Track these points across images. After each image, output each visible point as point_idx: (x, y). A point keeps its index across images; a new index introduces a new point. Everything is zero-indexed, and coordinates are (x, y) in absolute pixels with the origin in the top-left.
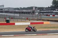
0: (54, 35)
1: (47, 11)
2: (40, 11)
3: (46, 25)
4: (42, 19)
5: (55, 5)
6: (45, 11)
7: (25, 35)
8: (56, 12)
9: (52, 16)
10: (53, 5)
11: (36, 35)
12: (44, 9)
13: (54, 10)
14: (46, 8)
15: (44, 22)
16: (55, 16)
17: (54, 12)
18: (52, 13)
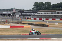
0: (35, 39)
1: (29, 14)
2: (21, 14)
3: (27, 28)
4: (23, 22)
5: (37, 8)
6: (26, 14)
7: (4, 39)
9: (33, 19)
10: (35, 7)
11: (15, 39)
12: (25, 12)
14: (27, 10)
15: (25, 26)
17: (35, 15)
18: (34, 16)
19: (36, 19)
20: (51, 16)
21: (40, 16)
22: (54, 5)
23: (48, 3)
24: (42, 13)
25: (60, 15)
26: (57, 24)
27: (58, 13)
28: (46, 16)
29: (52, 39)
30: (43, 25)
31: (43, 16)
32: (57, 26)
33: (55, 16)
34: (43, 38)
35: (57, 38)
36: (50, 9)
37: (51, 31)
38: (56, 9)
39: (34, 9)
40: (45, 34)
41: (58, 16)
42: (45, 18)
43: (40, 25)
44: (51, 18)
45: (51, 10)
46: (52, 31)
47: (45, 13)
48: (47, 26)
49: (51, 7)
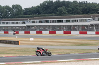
8: (1, 27)
20: (22, 27)
21: (5, 27)
22: (26, 9)
23: (17, 7)
24: (7, 23)
25: (37, 26)
26: (32, 39)
28: (15, 27)
30: (10, 42)
31: (10, 27)
32: (33, 42)
33: (29, 27)
35: (33, 62)
36: (21, 15)
37: (23, 51)
38: (31, 15)
40: (13, 57)
41: (33, 26)
42: (13, 30)
43: (5, 42)
44: (22, 30)
45: (22, 17)
47: (13, 23)
48: (16, 43)
49: (22, 12)
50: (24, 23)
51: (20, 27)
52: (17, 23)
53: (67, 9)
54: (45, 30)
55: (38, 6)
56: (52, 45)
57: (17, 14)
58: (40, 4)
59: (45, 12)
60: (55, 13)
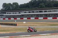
5: (5, 9)
8: (6, 16)
9: (2, 19)
10: (3, 8)
13: (4, 13)
16: (6, 19)
17: (4, 15)
19: (5, 19)
20: (19, 15)
22: (21, 5)
23: (16, 4)
24: (10, 13)
25: (27, 15)
26: (24, 22)
27: (25, 12)
28: (14, 15)
29: (21, 37)
31: (12, 15)
32: (25, 24)
33: (23, 15)
34: (12, 36)
36: (18, 9)
38: (24, 9)
39: (3, 9)
41: (25, 15)
42: (14, 18)
43: (9, 24)
44: (19, 17)
46: (20, 29)
47: (13, 13)
48: (16, 25)
49: (19, 7)
50: (20, 13)
51: (18, 15)
52: (16, 13)
53: (45, 5)
54: (32, 17)
55: (28, 3)
56: (36, 26)
57: (15, 8)
58: (29, 2)
59: (32, 6)
60: (38, 7)
